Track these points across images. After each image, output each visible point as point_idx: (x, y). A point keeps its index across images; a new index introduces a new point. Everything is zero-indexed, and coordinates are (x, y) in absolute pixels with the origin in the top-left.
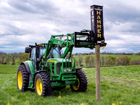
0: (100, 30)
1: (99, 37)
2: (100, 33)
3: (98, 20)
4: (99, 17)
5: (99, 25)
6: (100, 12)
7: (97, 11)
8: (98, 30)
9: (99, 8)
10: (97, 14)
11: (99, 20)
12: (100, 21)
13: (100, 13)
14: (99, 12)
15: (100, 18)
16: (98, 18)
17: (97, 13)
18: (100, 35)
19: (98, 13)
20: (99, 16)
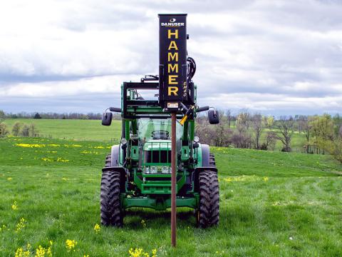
0: (177, 76)
1: (172, 93)
2: (177, 83)
3: (170, 51)
4: (173, 45)
5: (173, 66)
6: (177, 31)
7: (169, 31)
8: (170, 77)
9: (174, 20)
10: (169, 37)
11: (173, 51)
12: (176, 54)
13: (176, 34)
14: (173, 31)
15: (176, 47)
16: (170, 47)
17: (170, 34)
18: (174, 89)
19: (171, 36)
20: (174, 42)
